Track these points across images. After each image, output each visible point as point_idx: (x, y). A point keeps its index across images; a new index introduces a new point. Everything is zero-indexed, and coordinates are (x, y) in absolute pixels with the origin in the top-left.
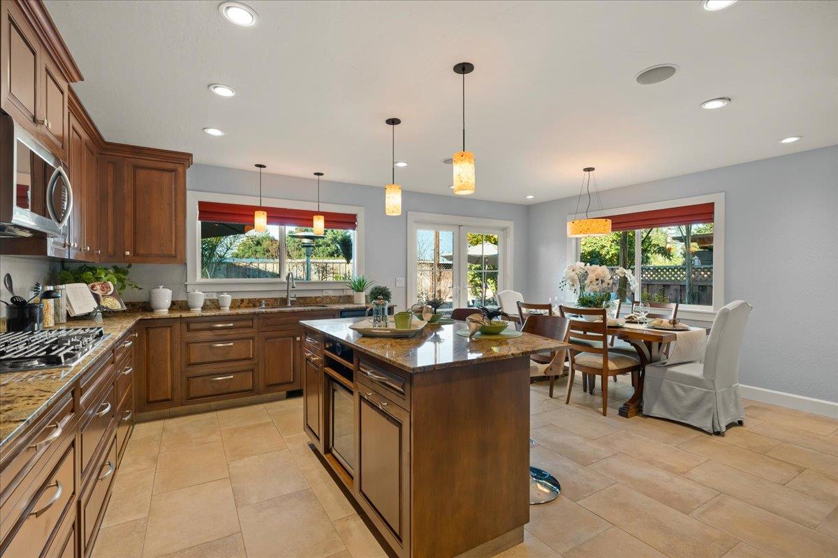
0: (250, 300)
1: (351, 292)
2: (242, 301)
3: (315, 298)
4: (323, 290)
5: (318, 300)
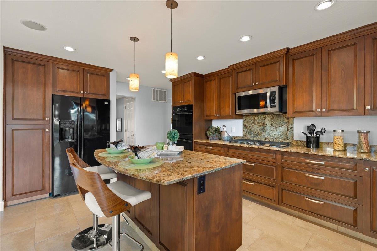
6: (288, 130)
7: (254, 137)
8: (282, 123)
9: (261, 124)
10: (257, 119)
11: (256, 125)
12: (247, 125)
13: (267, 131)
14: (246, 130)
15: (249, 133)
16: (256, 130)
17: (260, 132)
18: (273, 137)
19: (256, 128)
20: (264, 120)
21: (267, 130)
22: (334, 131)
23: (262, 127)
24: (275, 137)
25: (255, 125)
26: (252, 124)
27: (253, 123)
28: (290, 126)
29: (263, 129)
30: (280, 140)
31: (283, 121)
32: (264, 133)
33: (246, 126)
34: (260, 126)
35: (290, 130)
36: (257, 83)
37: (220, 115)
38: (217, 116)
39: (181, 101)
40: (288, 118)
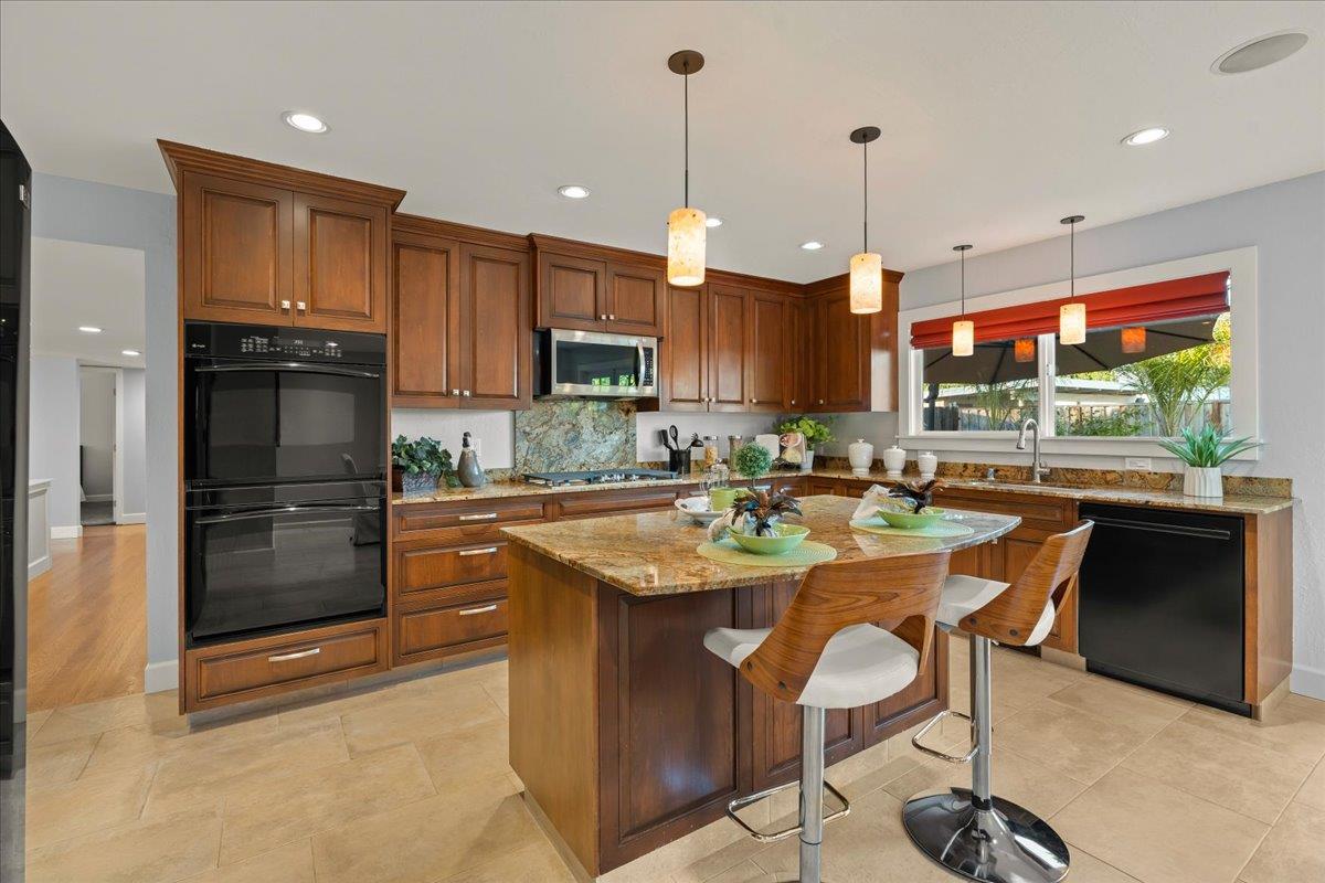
0: (977, 467)
1: (1178, 468)
2: (965, 466)
3: (1104, 473)
4: (1124, 457)
5: (1109, 477)
6: (627, 441)
7: (551, 465)
8: (616, 424)
9: (568, 426)
10: (557, 411)
11: (555, 429)
12: (528, 429)
13: (584, 446)
14: (523, 445)
15: (536, 456)
16: (555, 444)
17: (565, 449)
18: (597, 459)
19: (556, 437)
20: (577, 414)
21: (584, 441)
22: (708, 438)
23: (572, 434)
24: (603, 460)
25: (552, 431)
26: (545, 428)
27: (545, 423)
28: (630, 431)
29: (573, 440)
30: (613, 465)
31: (618, 419)
32: (576, 451)
33: (525, 432)
34: (566, 433)
35: (630, 440)
36: (612, 317)
37: (475, 395)
38: (461, 394)
39: (286, 304)
40: (628, 412)
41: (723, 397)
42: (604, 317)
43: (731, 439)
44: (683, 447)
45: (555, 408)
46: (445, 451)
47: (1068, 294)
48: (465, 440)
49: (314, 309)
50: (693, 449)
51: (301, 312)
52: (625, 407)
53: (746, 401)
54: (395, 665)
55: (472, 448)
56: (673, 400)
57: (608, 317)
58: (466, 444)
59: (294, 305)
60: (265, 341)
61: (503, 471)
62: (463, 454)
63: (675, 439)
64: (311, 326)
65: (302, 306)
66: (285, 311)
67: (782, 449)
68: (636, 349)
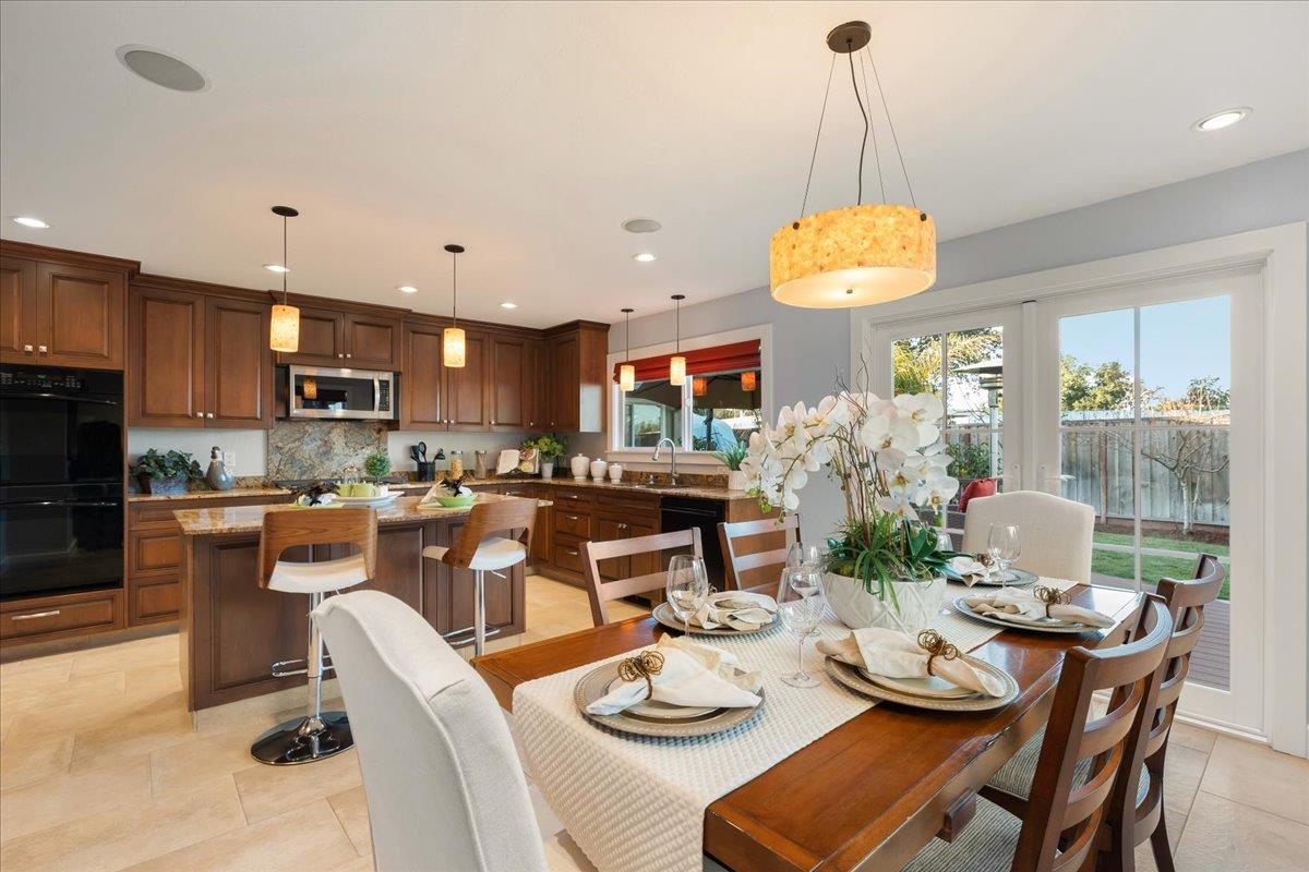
7: (303, 473)
8: (368, 441)
9: (320, 442)
10: (310, 430)
11: (308, 444)
12: (280, 445)
13: (336, 458)
14: (276, 458)
15: (288, 466)
16: (307, 456)
17: (317, 461)
19: (308, 451)
20: (329, 433)
21: (336, 454)
22: (453, 453)
23: (324, 449)
25: (305, 446)
26: (298, 443)
27: (299, 439)
28: (383, 446)
29: (325, 453)
31: (370, 437)
32: (327, 463)
33: (277, 447)
34: (318, 448)
36: (349, 356)
37: (219, 417)
38: (205, 416)
39: (29, 348)
40: (379, 431)
41: (462, 419)
42: (341, 356)
43: (477, 453)
44: (430, 459)
45: (307, 428)
46: (195, 462)
47: (675, 351)
48: (213, 453)
49: (54, 350)
50: (437, 461)
51: (43, 354)
52: (377, 427)
53: (486, 422)
54: (130, 626)
55: (219, 459)
56: (413, 422)
57: (345, 356)
58: (214, 456)
59: (36, 348)
60: (10, 375)
61: (255, 478)
62: (212, 463)
63: (424, 454)
64: (54, 364)
65: (44, 349)
66: (29, 353)
67: (521, 461)
68: (372, 381)
